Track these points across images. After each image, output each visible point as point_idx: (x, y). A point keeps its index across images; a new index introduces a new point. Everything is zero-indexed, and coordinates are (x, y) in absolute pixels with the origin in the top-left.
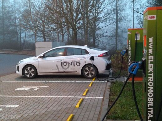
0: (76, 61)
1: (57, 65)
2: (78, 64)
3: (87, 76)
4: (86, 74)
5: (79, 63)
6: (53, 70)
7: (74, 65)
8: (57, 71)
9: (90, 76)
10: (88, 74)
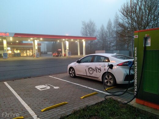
0: (98, 68)
1: (85, 70)
2: (99, 71)
3: (106, 83)
4: (106, 82)
5: (100, 69)
6: (83, 73)
7: (97, 72)
8: (86, 75)
9: (109, 84)
10: (107, 82)
